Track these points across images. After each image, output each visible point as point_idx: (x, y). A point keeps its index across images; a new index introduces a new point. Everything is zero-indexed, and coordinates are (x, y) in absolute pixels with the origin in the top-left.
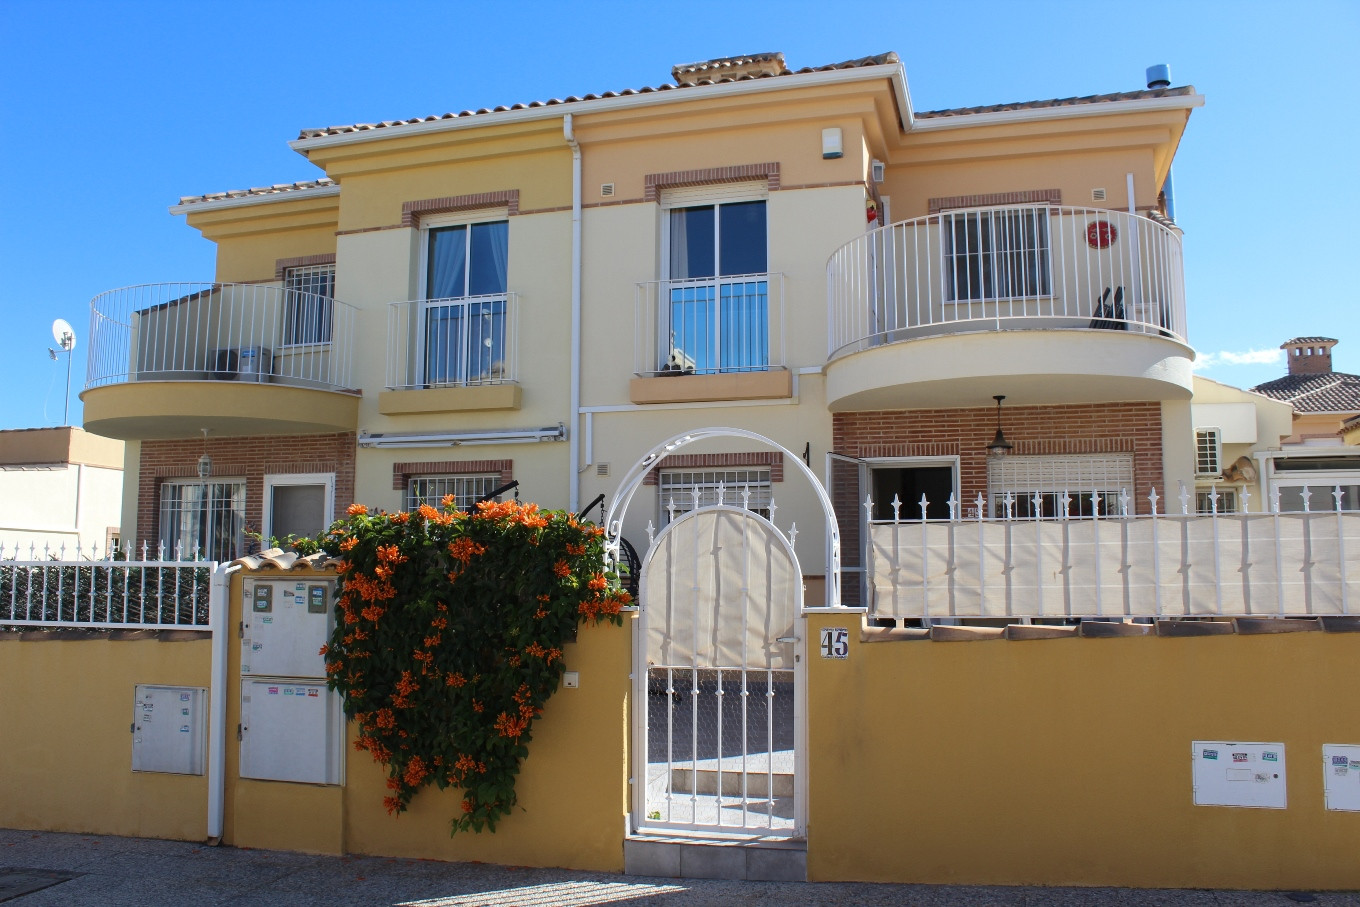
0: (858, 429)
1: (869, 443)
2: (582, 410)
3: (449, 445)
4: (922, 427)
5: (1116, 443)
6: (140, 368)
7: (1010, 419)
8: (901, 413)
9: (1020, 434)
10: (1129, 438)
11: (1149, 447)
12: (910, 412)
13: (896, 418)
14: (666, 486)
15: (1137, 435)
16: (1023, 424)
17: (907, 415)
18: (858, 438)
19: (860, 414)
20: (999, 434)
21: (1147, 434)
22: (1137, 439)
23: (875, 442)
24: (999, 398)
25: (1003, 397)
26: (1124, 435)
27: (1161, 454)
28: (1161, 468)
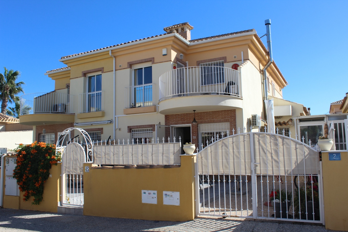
0: (170, 118)
1: (172, 122)
2: (116, 116)
3: (90, 125)
4: (183, 117)
5: (225, 120)
6: (36, 110)
7: (202, 115)
8: (179, 114)
9: (204, 118)
10: (228, 118)
11: (233, 120)
12: (181, 114)
13: (178, 116)
14: (133, 133)
15: (230, 118)
16: (205, 116)
17: (180, 115)
18: (170, 121)
19: (170, 115)
20: (194, 119)
21: (232, 117)
22: (230, 119)
23: (174, 121)
24: (194, 111)
25: (195, 111)
26: (227, 118)
27: (236, 122)
28: (236, 126)
